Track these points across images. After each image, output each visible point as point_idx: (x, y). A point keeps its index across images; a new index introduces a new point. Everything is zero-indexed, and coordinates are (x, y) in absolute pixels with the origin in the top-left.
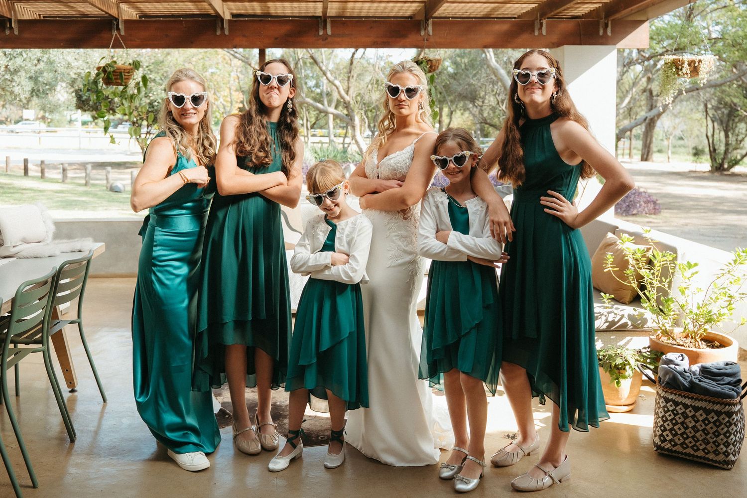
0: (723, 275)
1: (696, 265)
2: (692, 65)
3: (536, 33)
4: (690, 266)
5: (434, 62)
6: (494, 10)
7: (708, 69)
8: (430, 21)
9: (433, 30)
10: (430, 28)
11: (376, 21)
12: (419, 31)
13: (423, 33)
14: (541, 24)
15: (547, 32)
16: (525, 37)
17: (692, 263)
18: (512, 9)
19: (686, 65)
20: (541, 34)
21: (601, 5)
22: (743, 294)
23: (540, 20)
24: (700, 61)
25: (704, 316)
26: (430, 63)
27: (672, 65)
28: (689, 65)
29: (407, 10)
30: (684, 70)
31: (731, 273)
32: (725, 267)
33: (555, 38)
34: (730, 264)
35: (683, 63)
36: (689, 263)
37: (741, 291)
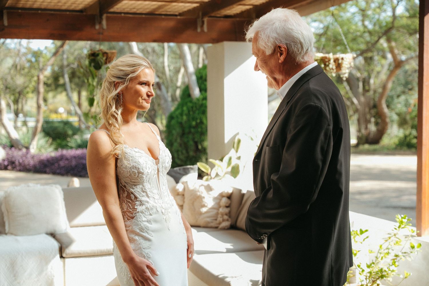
0: (390, 238)
1: (366, 231)
2: (337, 61)
3: (199, 30)
4: (362, 232)
5: (110, 55)
6: (160, 7)
7: (349, 66)
8: (104, 16)
9: (107, 25)
10: (104, 22)
11: (52, 14)
12: (94, 25)
13: (97, 27)
14: (203, 22)
15: (208, 29)
16: (189, 33)
17: (364, 230)
18: (176, 7)
19: (332, 61)
20: (202, 31)
21: (251, 7)
22: (405, 253)
23: (202, 18)
24: (342, 59)
25: (377, 273)
26: (105, 55)
27: (320, 61)
28: (335, 61)
29: (79, 4)
30: (331, 66)
31: (397, 236)
32: (391, 232)
33: (214, 35)
34: (395, 229)
35: (329, 60)
36: (361, 230)
37: (403, 251)
